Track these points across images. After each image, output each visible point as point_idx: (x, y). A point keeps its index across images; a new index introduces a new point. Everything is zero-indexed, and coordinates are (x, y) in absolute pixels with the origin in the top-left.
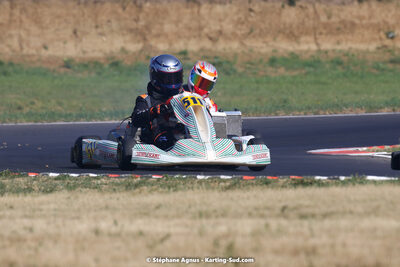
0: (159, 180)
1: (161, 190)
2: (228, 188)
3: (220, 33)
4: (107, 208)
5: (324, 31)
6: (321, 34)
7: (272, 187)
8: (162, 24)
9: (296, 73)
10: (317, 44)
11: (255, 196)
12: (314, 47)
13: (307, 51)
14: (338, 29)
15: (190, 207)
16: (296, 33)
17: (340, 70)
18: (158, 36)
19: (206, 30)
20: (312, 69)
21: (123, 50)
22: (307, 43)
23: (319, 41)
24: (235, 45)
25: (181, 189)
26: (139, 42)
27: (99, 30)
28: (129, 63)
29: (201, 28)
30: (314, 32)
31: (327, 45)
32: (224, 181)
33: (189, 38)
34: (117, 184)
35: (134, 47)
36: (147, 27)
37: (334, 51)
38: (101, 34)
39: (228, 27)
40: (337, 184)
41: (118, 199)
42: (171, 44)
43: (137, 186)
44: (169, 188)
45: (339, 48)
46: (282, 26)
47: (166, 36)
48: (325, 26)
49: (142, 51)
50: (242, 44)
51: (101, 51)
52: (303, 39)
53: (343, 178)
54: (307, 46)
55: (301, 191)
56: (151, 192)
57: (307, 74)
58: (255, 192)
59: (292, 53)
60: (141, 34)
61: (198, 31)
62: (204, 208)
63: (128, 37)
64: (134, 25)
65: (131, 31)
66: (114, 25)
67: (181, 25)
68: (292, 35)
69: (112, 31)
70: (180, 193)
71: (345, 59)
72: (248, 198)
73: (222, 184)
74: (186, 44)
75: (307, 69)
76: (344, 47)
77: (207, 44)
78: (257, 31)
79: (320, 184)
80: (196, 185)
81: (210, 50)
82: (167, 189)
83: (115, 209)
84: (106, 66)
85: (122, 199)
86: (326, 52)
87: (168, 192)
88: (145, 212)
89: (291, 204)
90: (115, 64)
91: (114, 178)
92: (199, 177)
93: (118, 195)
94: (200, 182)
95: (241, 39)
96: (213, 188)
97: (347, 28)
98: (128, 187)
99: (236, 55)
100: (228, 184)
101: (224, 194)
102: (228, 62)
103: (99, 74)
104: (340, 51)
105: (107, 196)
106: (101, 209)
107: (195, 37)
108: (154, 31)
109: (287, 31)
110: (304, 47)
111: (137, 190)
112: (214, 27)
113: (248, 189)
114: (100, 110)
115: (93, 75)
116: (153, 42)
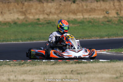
0: (30, 62)
1: (31, 65)
2: (53, 64)
3: (50, 12)
4: (13, 71)
5: (85, 12)
6: (84, 12)
7: (68, 64)
8: (31, 10)
9: (76, 26)
10: (83, 16)
11: (62, 67)
12: (82, 17)
13: (80, 18)
14: (90, 11)
15: (40, 71)
16: (76, 12)
17: (90, 24)
18: (29, 14)
19: (46, 12)
20: (81, 24)
21: (18, 18)
22: (79, 15)
23: (84, 15)
24: (55, 17)
25: (38, 65)
26: (23, 16)
27: (10, 12)
28: (20, 23)
29: (44, 11)
30: (82, 12)
31: (86, 16)
32: (52, 62)
33: (40, 14)
34: (16, 64)
35: (21, 17)
36: (26, 11)
37: (88, 18)
38: (11, 13)
39: (53, 10)
40: (89, 63)
41: (16, 68)
42: (34, 16)
43: (23, 64)
44: (33, 64)
45: (90, 17)
46: (71, 10)
47: (32, 13)
48: (86, 10)
49: (24, 19)
50: (58, 16)
51: (10, 19)
52: (78, 14)
53: (92, 61)
54: (79, 17)
55: (77, 65)
56: (27, 66)
57: (80, 26)
58: (62, 66)
59: (75, 19)
60: (24, 13)
61: (43, 12)
62: (45, 71)
63: (19, 14)
64: (21, 10)
65: (21, 12)
66: (15, 10)
67: (37, 10)
68: (74, 13)
69: (14, 12)
70: (37, 66)
71: (92, 21)
72: (60, 68)
73: (51, 63)
74: (39, 16)
75: (80, 24)
76: (92, 17)
77: (46, 16)
78: (63, 12)
79: (84, 63)
80: (43, 63)
81: (47, 18)
82: (33, 65)
83: (15, 72)
84: (12, 24)
85: (18, 68)
86: (86, 18)
87: (33, 66)
88: (25, 73)
89: (74, 70)
90: (15, 23)
91: (15, 62)
92: (44, 61)
93: (16, 67)
94: (44, 62)
95: (58, 14)
96: (48, 64)
97: (93, 10)
98: (20, 64)
99: (56, 20)
100: (53, 63)
101: (52, 66)
102: (53, 22)
103: (10, 26)
104: (91, 18)
105: (13, 67)
106: (11, 72)
107: (42, 14)
108: (28, 12)
109: (73, 12)
110: (78, 17)
111: (23, 65)
112: (48, 10)
113: (60, 65)
114: (10, 39)
115: (8, 27)
116: (28, 16)
